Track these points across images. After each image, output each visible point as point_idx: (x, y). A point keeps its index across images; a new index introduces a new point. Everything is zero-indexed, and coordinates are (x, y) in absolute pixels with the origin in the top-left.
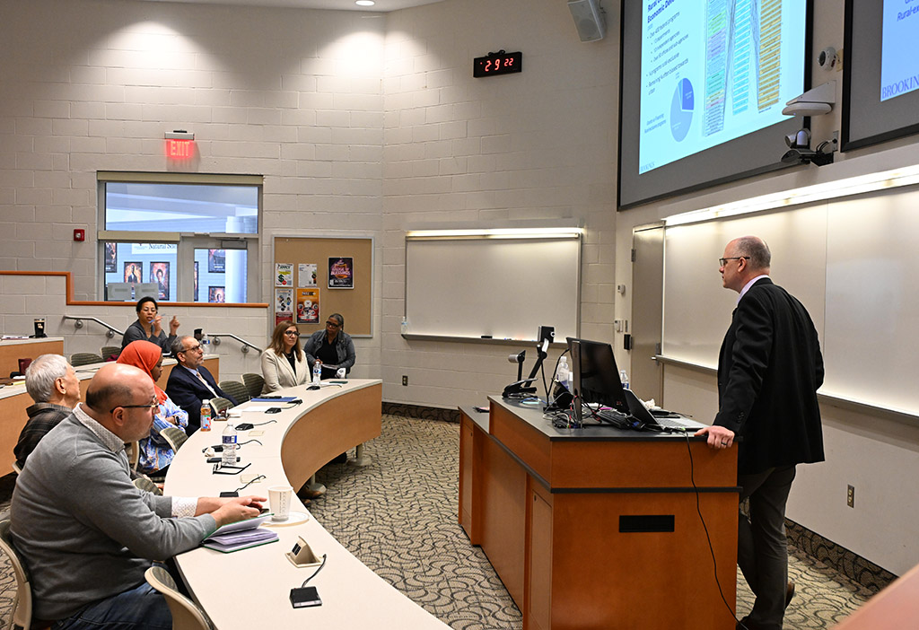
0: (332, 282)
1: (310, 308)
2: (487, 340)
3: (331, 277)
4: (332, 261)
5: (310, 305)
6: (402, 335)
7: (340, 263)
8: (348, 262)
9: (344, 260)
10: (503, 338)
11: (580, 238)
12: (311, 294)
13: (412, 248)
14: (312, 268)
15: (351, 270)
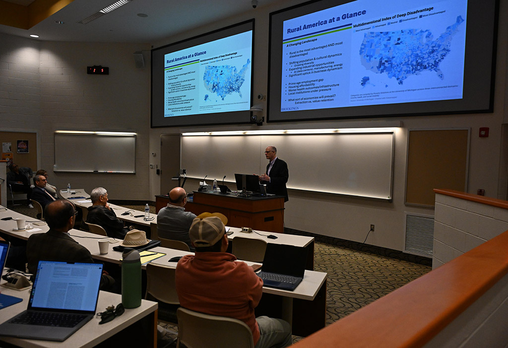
0: (19, 150)
1: (9, 161)
2: (96, 173)
3: (18, 148)
4: (19, 142)
5: (8, 160)
6: (54, 172)
7: (22, 142)
8: (26, 142)
9: (24, 141)
10: (103, 172)
11: (134, 136)
12: (9, 155)
13: (56, 137)
14: (9, 144)
15: (27, 145)
